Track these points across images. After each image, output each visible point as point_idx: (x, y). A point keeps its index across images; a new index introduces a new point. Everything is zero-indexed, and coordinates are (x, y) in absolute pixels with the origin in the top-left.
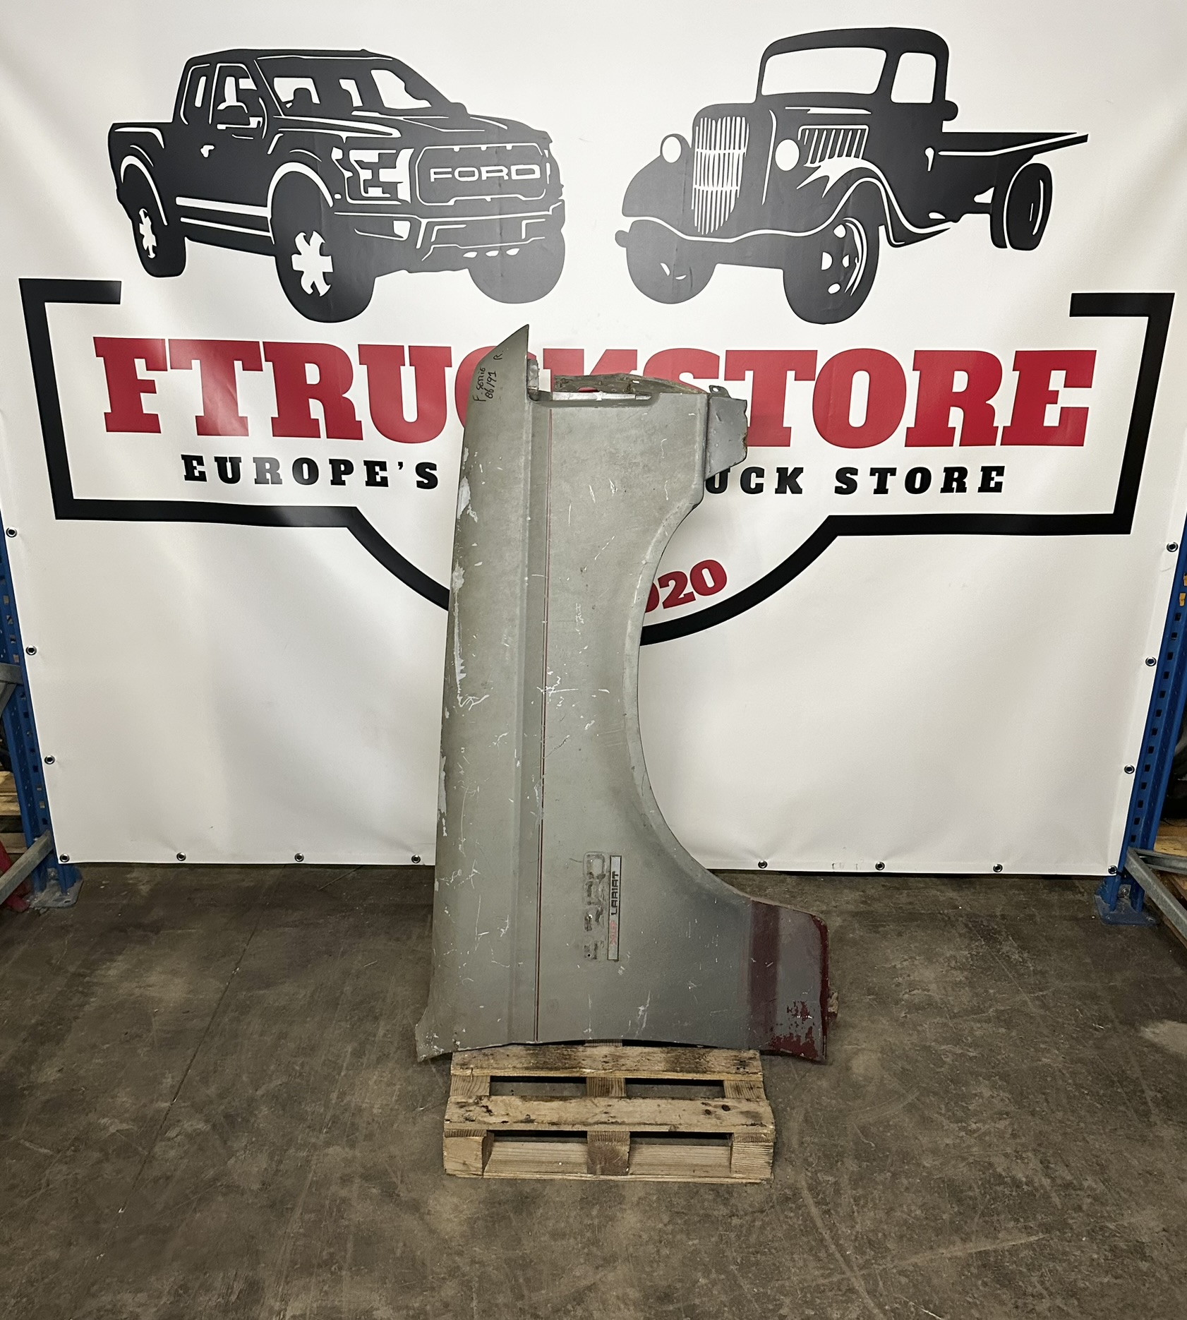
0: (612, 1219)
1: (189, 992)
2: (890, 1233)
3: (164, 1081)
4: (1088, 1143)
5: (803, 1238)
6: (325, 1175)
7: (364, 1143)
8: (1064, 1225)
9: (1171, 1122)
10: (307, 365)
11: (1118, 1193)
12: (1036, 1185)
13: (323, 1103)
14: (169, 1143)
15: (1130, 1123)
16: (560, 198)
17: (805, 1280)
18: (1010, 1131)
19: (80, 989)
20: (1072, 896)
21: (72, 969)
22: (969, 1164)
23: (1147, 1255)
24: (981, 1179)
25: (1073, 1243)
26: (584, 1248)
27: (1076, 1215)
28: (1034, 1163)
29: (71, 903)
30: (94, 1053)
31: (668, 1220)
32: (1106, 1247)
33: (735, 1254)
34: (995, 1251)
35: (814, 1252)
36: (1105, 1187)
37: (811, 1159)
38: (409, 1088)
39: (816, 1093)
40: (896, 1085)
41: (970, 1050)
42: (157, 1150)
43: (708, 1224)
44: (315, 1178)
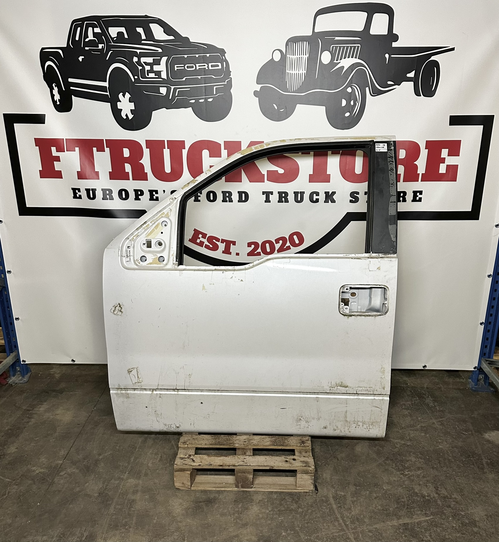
0: (247, 509)
1: (74, 417)
2: (366, 516)
3: (60, 452)
4: (456, 480)
5: (329, 517)
6: (126, 490)
7: (144, 478)
8: (443, 513)
9: (493, 472)
10: (124, 149)
11: (467, 500)
12: (432, 497)
13: (127, 461)
14: (61, 477)
15: (475, 472)
16: (230, 77)
17: (328, 534)
18: (422, 475)
19: (28, 416)
20: (459, 380)
21: (24, 408)
22: (403, 488)
23: (477, 525)
24: (408, 494)
25: (445, 520)
26: (234, 520)
27: (448, 509)
28: (431, 488)
29: (26, 382)
30: (32, 441)
31: (271, 509)
32: (460, 522)
33: (299, 523)
34: (411, 523)
35: (333, 523)
36: (462, 498)
37: (335, 486)
38: (165, 456)
39: (339, 459)
40: (375, 456)
41: (408, 442)
42: (55, 480)
43: (288, 511)
44: (122, 492)
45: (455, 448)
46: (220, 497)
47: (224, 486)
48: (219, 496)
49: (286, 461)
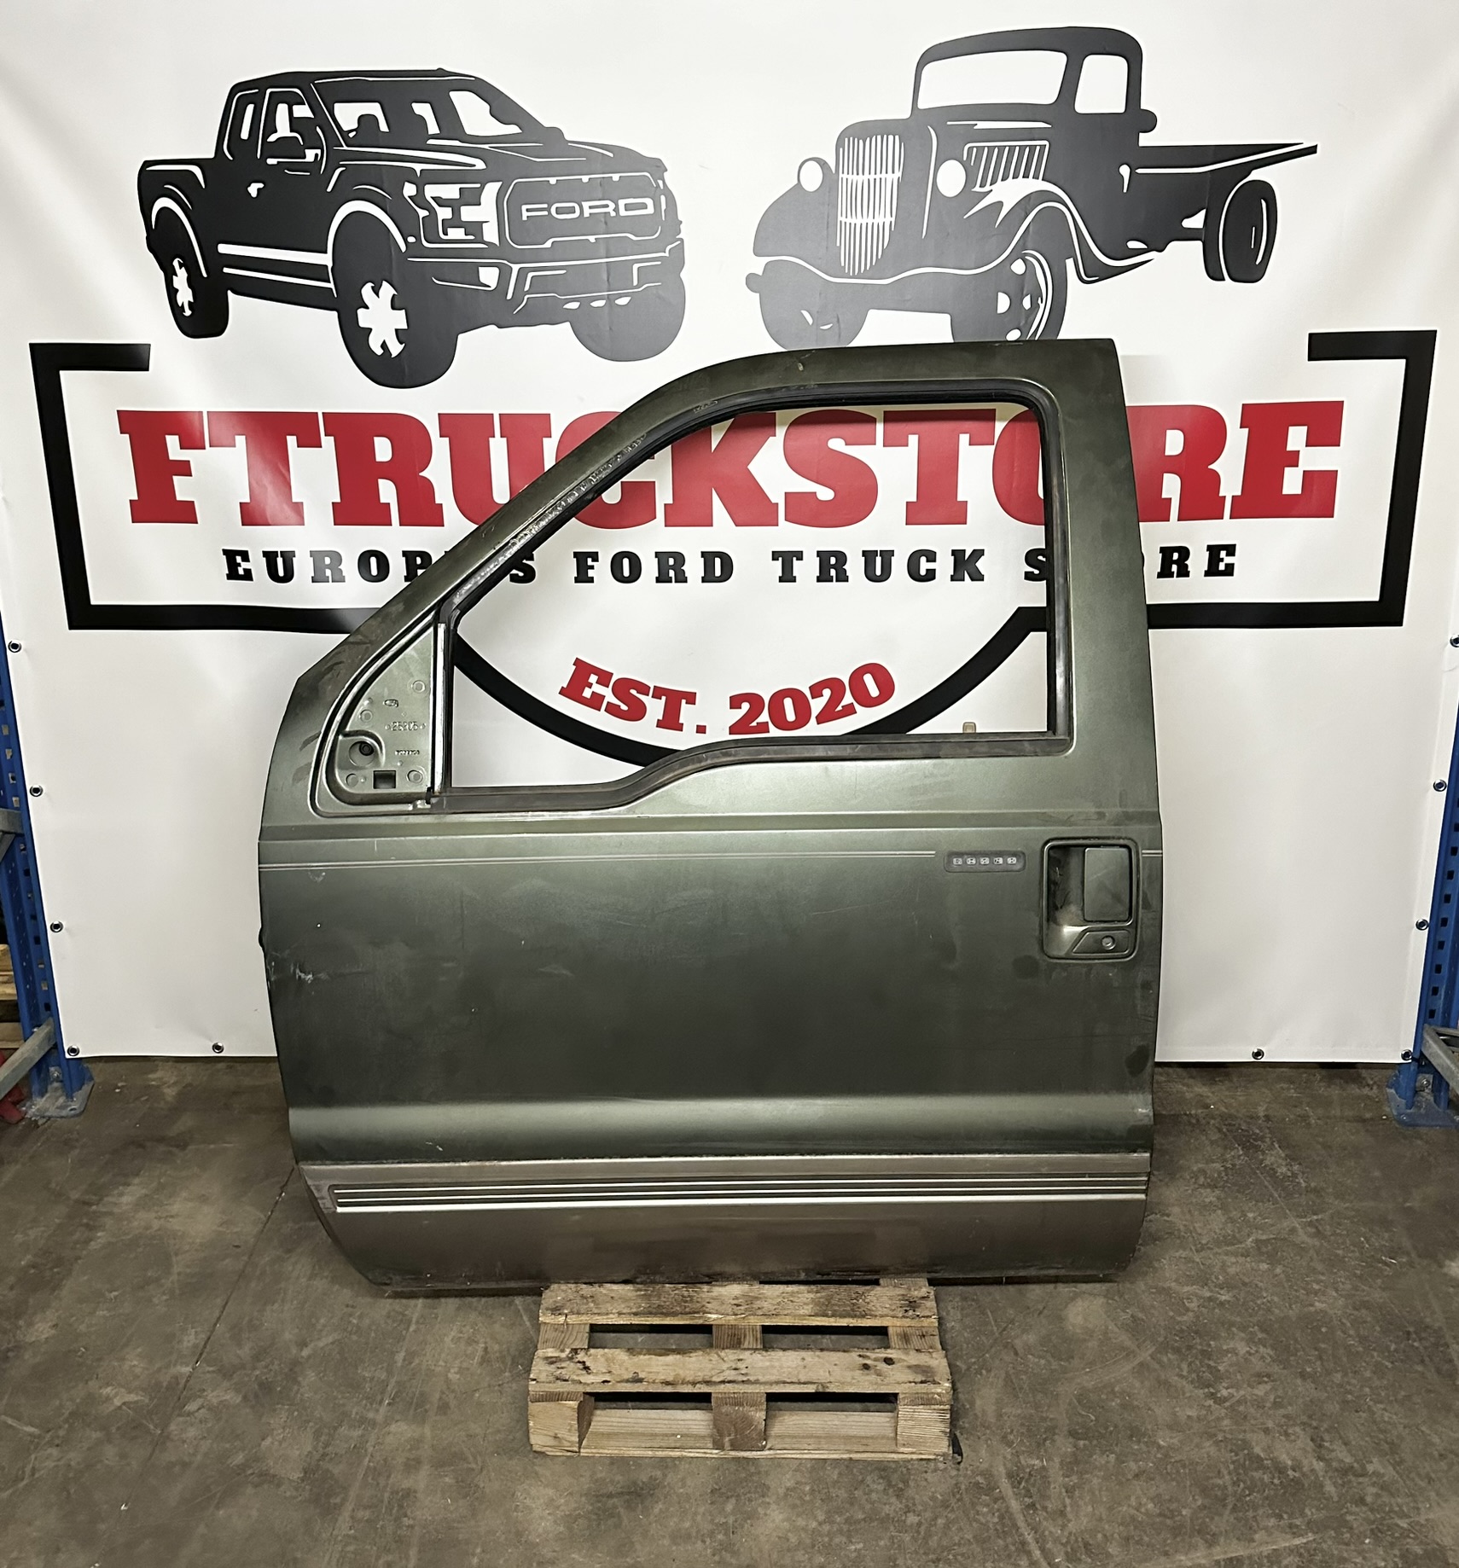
0: (751, 1516)
1: (221, 1225)
2: (1112, 1535)
3: (186, 1338)
4: (1374, 1413)
5: (1001, 1542)
6: (385, 1460)
7: (438, 1418)
8: (1345, 1524)
10: (376, 439)
11: (1413, 1480)
12: (1306, 1469)
13: (385, 1365)
14: (188, 1419)
15: (1429, 1387)
16: (678, 237)
18: (1272, 1398)
19: (85, 1221)
21: (75, 1195)
22: (1217, 1443)
24: (1233, 1462)
25: (1353, 1547)
26: (714, 1555)
27: (1357, 1510)
28: (1303, 1440)
29: (78, 1112)
30: (99, 1303)
31: (823, 1518)
32: (1397, 1552)
33: (910, 1562)
34: (1250, 1557)
35: (1013, 1560)
36: (1397, 1472)
37: (1012, 1437)
38: (496, 1347)
39: (1020, 1351)
40: (1124, 1339)
41: (1222, 1292)
42: (173, 1427)
43: (875, 1523)
44: (371, 1464)
45: (1364, 1311)
46: (668, 1479)
47: (678, 1445)
48: (665, 1476)
49: (866, 1367)
